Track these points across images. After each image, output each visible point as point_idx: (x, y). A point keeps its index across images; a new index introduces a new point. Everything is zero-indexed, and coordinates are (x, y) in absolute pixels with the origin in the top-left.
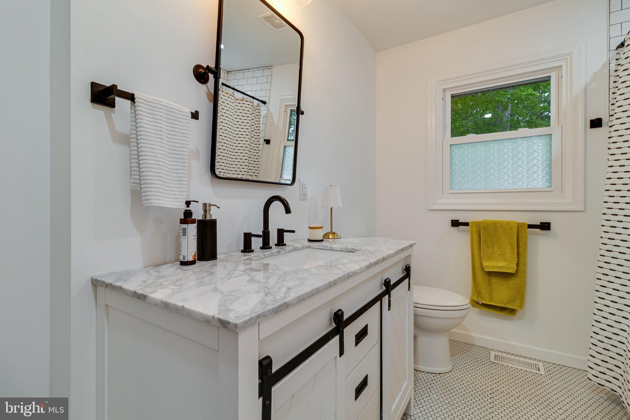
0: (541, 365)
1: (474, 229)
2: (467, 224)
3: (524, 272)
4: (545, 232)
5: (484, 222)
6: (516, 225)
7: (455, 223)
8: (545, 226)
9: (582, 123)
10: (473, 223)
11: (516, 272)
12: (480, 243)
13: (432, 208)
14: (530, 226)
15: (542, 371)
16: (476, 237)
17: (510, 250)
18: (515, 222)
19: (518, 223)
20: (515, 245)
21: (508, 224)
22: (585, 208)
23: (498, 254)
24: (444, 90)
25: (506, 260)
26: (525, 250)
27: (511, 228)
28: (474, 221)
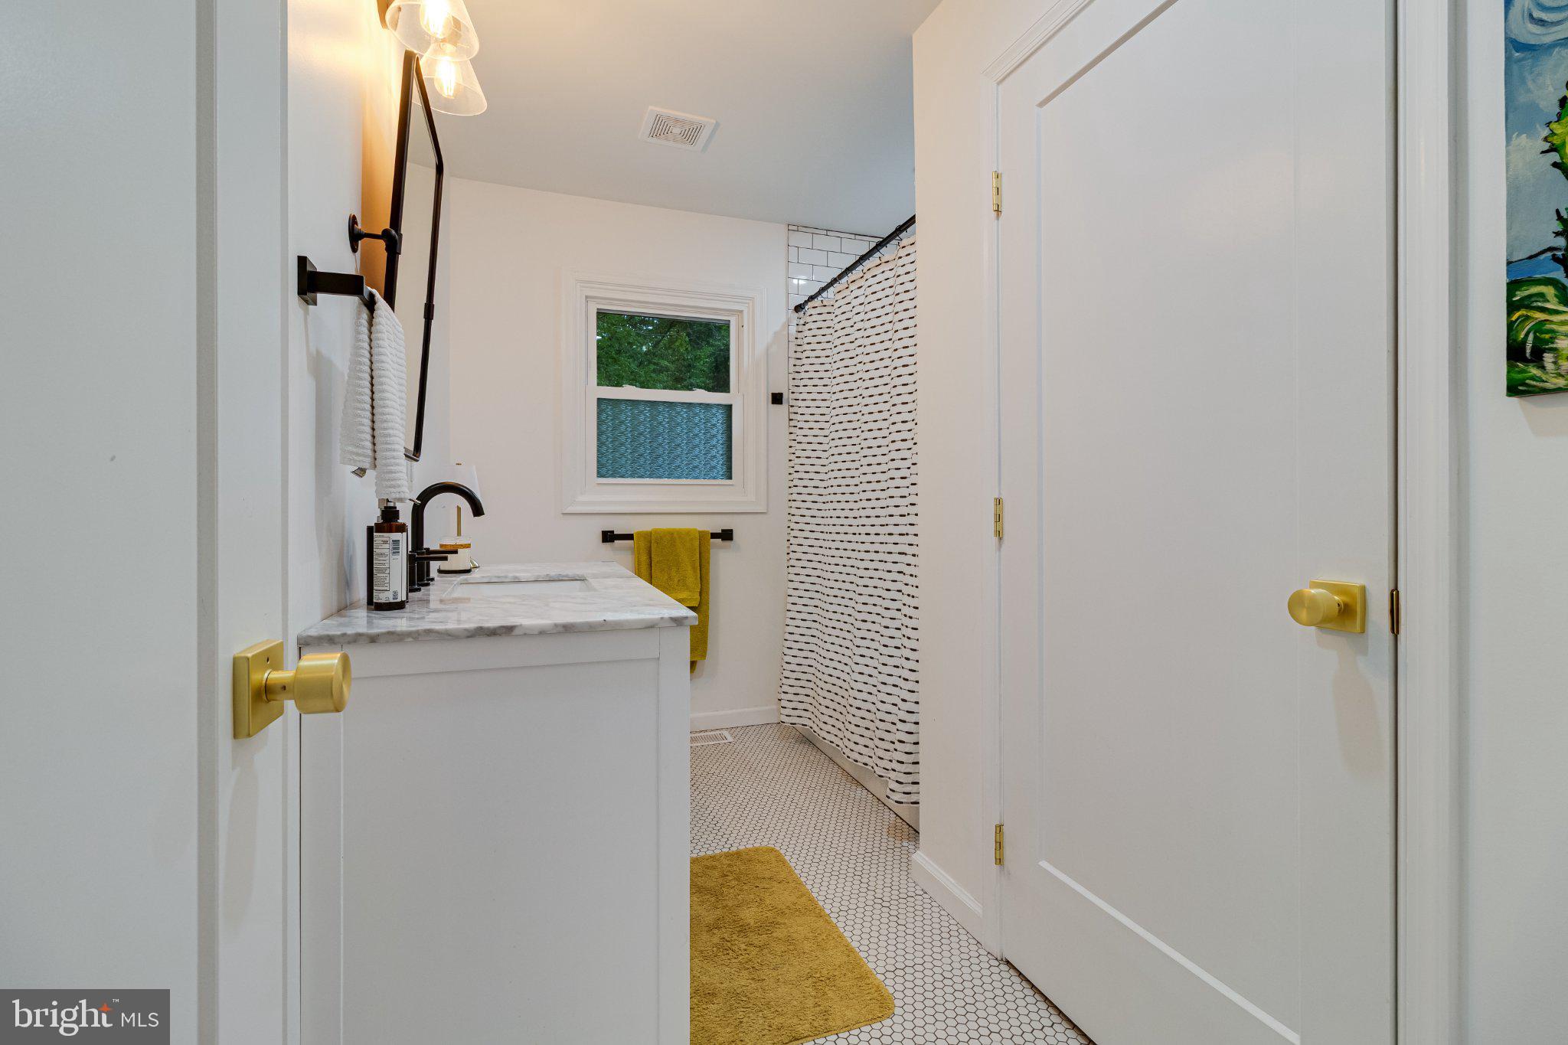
0: (726, 733)
1: (643, 544)
2: (630, 537)
3: (707, 604)
4: (727, 543)
5: (656, 531)
6: (697, 536)
7: (608, 537)
8: (727, 535)
9: (765, 398)
10: (639, 533)
11: (699, 604)
12: (651, 567)
13: (570, 510)
14: (714, 536)
15: (730, 739)
16: (644, 558)
17: (692, 572)
18: (696, 530)
19: (700, 532)
20: (698, 564)
21: (688, 532)
22: (767, 510)
23: (676, 580)
24: (587, 297)
25: (688, 588)
26: (708, 573)
27: (692, 540)
28: (641, 530)
